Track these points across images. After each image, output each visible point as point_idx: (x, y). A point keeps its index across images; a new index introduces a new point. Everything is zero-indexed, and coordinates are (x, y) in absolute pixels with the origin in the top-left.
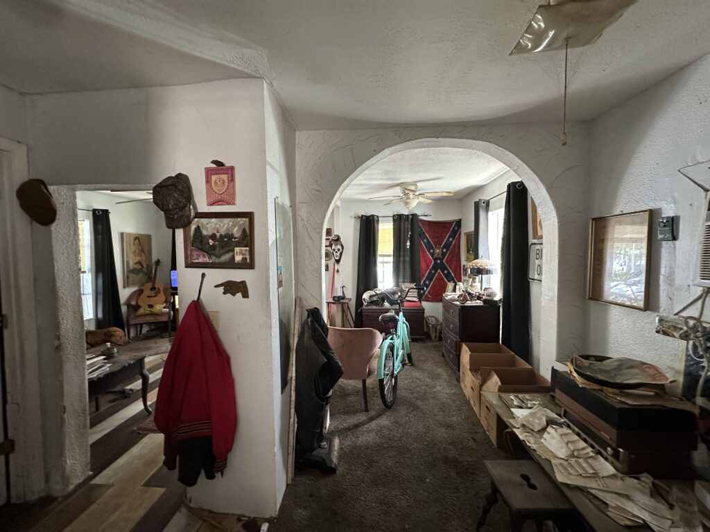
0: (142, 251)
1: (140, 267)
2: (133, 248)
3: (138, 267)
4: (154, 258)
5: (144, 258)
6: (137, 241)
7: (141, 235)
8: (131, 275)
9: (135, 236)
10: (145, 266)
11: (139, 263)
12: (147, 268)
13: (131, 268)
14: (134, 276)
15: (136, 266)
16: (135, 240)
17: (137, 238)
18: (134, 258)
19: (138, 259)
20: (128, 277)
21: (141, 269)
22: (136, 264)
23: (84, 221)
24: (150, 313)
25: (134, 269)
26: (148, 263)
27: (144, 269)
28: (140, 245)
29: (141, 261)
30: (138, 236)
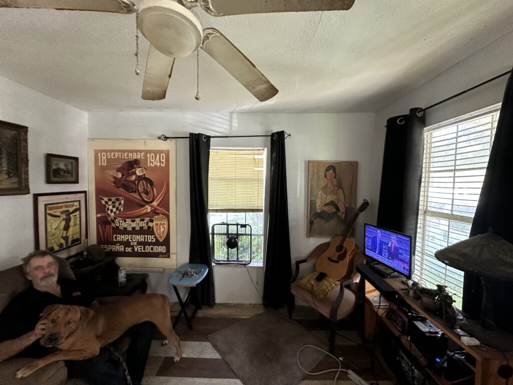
0: (339, 186)
1: (334, 210)
2: (323, 182)
3: (330, 209)
4: (360, 199)
5: (342, 197)
6: (331, 171)
7: (339, 163)
8: (317, 221)
9: (328, 165)
10: (342, 209)
11: (332, 203)
12: (346, 213)
13: (319, 211)
14: (322, 222)
15: (326, 209)
16: (328, 169)
17: (332, 167)
18: (324, 196)
19: (330, 198)
20: (312, 223)
21: (336, 213)
22: (326, 205)
23: (264, 150)
24: (310, 288)
25: (323, 212)
26: (347, 205)
27: (340, 214)
28: (335, 177)
29: (336, 202)
30: (334, 165)
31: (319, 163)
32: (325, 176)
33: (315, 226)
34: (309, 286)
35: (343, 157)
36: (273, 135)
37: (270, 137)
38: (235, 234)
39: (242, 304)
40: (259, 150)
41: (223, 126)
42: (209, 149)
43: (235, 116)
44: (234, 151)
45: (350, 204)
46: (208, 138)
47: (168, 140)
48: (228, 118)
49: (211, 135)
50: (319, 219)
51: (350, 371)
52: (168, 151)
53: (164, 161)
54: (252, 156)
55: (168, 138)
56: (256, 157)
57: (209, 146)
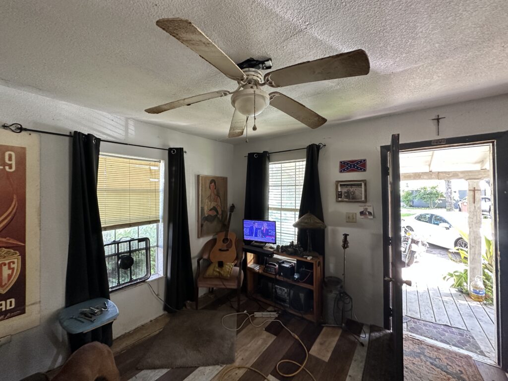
0: (218, 195)
1: (215, 213)
2: (209, 192)
3: (213, 213)
4: (229, 204)
5: (219, 204)
6: (213, 184)
7: (218, 178)
8: (205, 223)
9: (211, 179)
10: (220, 212)
11: (214, 209)
12: (222, 214)
13: (206, 215)
14: (209, 223)
15: (211, 213)
16: (211, 183)
17: (213, 181)
18: (209, 203)
19: (213, 204)
20: (202, 226)
21: (216, 215)
22: (211, 210)
23: (160, 162)
24: (218, 275)
25: (209, 216)
26: (223, 209)
27: (219, 216)
28: (215, 188)
29: (216, 207)
30: (214, 179)
31: (206, 177)
32: (210, 188)
33: (205, 227)
34: (216, 273)
35: (218, 174)
36: (170, 150)
37: (167, 152)
38: (126, 252)
39: (143, 326)
40: (155, 161)
41: (117, 130)
42: (99, 154)
43: (131, 123)
44: (128, 160)
45: (224, 208)
46: (99, 140)
47: (23, 133)
48: (123, 123)
49: (102, 138)
50: (206, 222)
51: (255, 313)
52: (24, 149)
53: (13, 163)
54: (147, 167)
55: (26, 130)
56: (152, 168)
57: (99, 151)
